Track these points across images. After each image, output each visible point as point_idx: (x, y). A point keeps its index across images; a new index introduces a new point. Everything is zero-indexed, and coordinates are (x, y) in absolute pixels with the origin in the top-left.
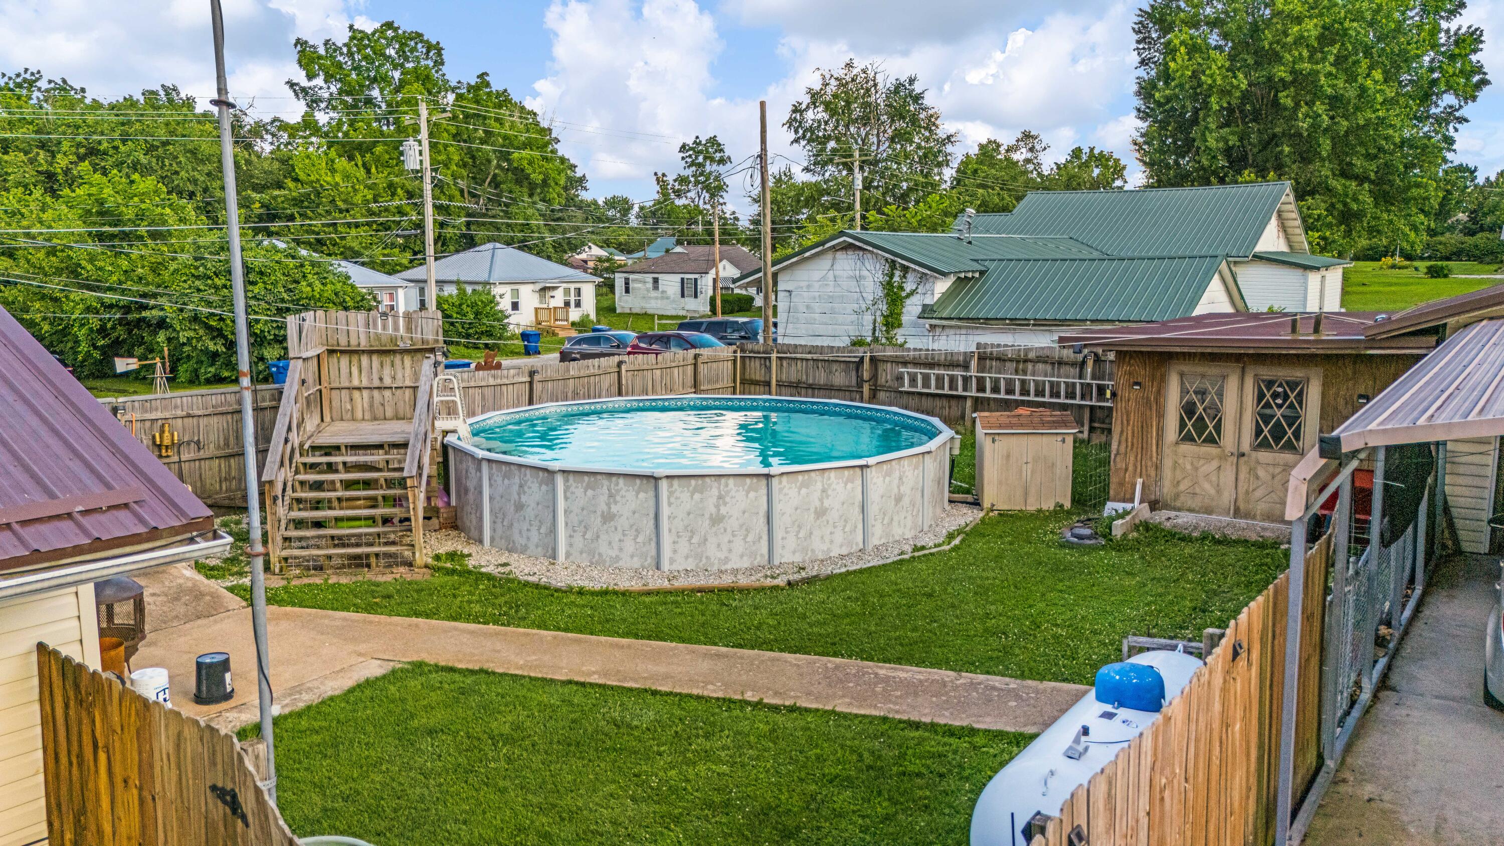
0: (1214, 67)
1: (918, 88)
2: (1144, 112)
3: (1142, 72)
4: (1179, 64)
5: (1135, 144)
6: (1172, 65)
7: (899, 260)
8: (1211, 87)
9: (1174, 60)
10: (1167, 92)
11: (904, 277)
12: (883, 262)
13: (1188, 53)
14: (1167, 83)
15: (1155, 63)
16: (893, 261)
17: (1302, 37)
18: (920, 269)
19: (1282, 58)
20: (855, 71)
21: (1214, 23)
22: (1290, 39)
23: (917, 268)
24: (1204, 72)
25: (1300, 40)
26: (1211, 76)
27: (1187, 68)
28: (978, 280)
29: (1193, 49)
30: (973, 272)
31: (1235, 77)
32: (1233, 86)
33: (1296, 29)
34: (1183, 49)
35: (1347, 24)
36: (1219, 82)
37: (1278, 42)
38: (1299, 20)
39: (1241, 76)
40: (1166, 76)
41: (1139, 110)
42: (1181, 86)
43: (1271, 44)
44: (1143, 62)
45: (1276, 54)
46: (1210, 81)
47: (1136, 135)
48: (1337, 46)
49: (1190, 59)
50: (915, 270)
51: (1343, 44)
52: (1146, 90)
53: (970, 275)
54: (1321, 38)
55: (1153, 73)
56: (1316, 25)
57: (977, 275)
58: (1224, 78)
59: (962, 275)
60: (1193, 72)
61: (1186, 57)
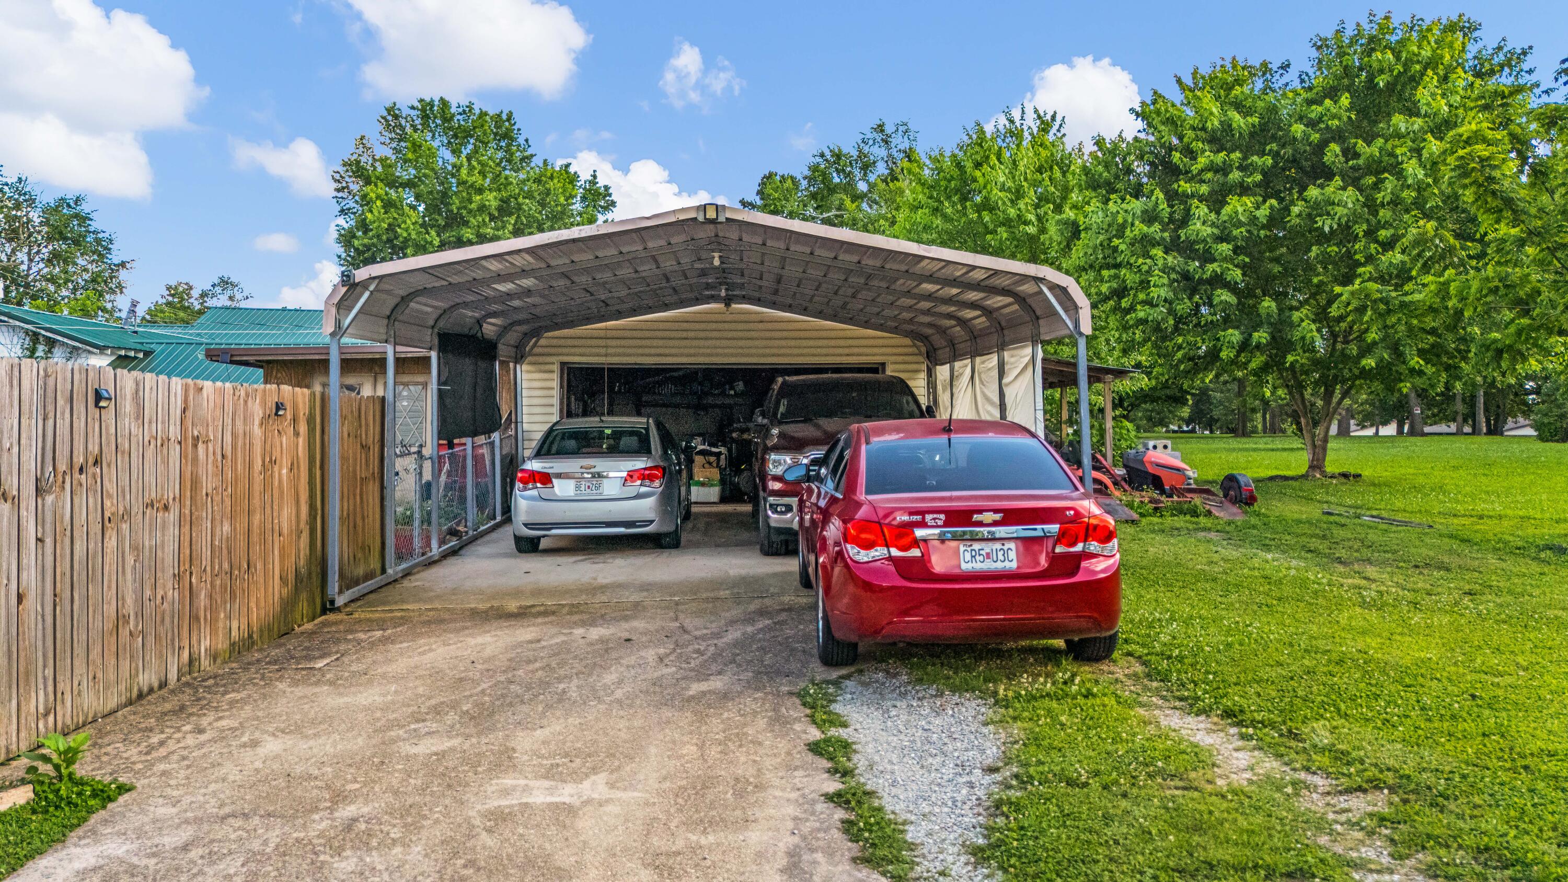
0: (408, 222)
1: (85, 208)
4: (375, 215)
6: (369, 215)
7: (43, 332)
8: (406, 240)
9: (371, 212)
10: (366, 241)
11: (50, 351)
12: (22, 335)
13: (384, 207)
14: (365, 233)
15: (354, 213)
16: (36, 334)
17: (484, 206)
18: (70, 342)
19: (468, 222)
21: (409, 184)
22: (474, 206)
23: (65, 340)
24: (399, 226)
25: (482, 208)
26: (406, 230)
27: (383, 220)
28: (142, 360)
29: (389, 205)
30: (136, 351)
31: (428, 233)
32: (426, 242)
33: (478, 198)
34: (379, 203)
35: (520, 200)
37: (465, 208)
38: (480, 191)
39: (433, 233)
40: (364, 226)
42: (378, 236)
43: (458, 209)
45: (462, 218)
46: (405, 235)
48: (514, 217)
49: (386, 213)
50: (63, 344)
51: (518, 217)
53: (132, 354)
54: (500, 209)
55: (353, 223)
56: (495, 198)
57: (141, 355)
58: (419, 233)
59: (123, 353)
60: (389, 225)
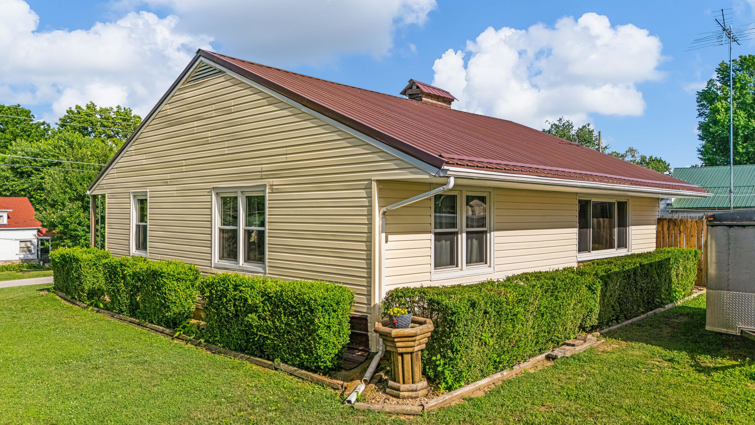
2: (702, 137)
3: (702, 119)
5: (700, 151)
20: (564, 122)
36: (742, 123)
41: (700, 136)
44: (700, 115)
47: (700, 147)
52: (703, 127)
61: (725, 113)
